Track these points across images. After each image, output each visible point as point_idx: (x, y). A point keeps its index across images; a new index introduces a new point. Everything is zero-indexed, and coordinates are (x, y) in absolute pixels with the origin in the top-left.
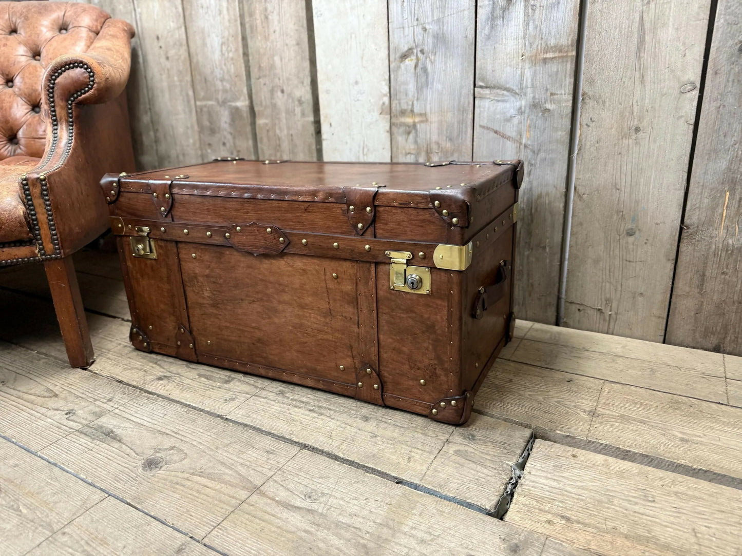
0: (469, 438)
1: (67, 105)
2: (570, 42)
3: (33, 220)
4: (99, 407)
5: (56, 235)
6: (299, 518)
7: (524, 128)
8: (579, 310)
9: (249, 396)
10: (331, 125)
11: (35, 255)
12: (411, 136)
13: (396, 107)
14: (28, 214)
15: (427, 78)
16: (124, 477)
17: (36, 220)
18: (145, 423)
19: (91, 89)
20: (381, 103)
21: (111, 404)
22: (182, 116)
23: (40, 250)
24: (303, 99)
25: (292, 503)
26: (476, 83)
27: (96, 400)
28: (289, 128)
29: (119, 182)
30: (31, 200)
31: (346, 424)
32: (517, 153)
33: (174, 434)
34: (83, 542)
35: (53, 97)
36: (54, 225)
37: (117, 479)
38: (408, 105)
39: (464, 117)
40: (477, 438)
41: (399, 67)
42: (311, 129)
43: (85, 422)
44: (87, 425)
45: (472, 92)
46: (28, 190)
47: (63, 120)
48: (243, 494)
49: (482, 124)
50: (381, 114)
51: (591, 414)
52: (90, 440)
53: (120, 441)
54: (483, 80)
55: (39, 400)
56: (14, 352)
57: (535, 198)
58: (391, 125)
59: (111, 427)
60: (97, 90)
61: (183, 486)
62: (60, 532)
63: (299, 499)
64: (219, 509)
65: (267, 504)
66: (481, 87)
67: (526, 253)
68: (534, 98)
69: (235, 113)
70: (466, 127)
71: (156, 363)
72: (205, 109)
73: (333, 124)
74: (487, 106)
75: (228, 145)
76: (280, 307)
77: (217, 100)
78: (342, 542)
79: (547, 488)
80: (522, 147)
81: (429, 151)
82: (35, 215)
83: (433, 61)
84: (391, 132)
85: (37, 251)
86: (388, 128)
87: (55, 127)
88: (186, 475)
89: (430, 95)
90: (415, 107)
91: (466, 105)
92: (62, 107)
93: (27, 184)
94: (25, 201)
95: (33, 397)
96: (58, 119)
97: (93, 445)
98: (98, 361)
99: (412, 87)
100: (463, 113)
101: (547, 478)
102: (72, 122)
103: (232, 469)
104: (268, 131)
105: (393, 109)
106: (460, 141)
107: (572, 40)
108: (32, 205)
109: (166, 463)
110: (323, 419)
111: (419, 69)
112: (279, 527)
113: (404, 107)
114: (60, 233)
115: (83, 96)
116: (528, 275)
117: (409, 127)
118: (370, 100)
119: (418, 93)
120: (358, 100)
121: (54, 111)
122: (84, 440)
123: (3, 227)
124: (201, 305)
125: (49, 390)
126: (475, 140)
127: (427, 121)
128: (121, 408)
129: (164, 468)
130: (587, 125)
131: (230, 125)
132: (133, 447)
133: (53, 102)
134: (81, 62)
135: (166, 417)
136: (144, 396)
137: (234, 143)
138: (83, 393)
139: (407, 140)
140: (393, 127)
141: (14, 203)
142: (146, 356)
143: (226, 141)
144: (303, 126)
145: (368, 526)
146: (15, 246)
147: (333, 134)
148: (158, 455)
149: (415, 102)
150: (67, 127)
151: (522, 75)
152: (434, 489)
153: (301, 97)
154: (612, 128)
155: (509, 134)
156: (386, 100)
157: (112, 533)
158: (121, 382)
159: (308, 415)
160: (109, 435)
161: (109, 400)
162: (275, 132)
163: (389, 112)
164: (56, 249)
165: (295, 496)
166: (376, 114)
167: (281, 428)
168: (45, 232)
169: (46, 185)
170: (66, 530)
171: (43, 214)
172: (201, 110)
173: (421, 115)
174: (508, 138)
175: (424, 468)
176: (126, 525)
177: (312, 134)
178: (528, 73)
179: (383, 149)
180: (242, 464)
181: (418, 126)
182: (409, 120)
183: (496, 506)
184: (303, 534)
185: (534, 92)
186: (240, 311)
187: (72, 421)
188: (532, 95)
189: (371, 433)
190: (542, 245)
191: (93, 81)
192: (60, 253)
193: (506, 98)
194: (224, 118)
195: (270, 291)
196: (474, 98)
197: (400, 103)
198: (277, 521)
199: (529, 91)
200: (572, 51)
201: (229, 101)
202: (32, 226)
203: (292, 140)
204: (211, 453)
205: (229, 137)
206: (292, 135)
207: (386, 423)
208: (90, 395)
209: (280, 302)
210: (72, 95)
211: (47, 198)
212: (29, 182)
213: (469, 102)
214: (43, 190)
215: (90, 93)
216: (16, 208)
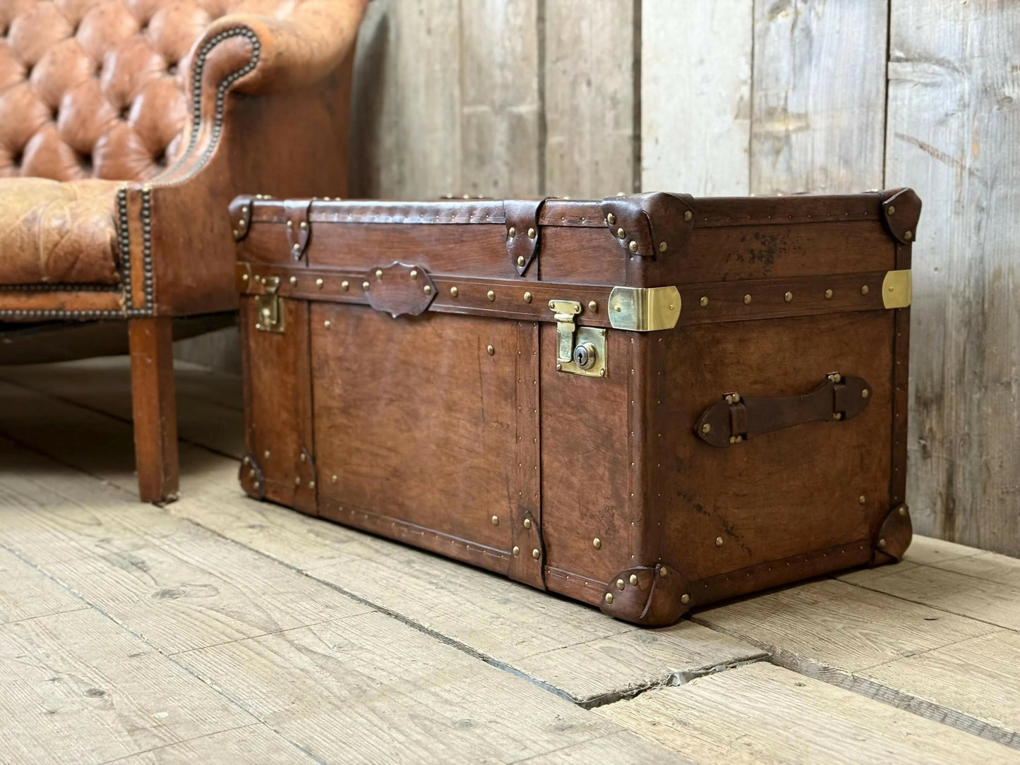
0: (645, 641)
1: (216, 94)
3: (125, 253)
4: (147, 540)
5: (150, 278)
6: (307, 659)
7: (968, 137)
9: (358, 558)
10: (657, 141)
11: (118, 308)
12: (781, 158)
13: (760, 104)
14: (119, 243)
15: (811, 47)
16: (123, 598)
17: (128, 253)
18: (193, 562)
19: (252, 68)
20: (737, 97)
21: (164, 540)
22: (440, 134)
23: (128, 300)
24: (619, 96)
25: (311, 648)
26: (891, 52)
28: (593, 150)
29: (251, 207)
30: (125, 222)
31: (469, 601)
32: (957, 186)
33: (219, 575)
34: (32, 633)
35: (199, 81)
36: (150, 263)
37: (115, 599)
38: (779, 99)
39: (870, 118)
40: (659, 642)
41: (767, 29)
42: (628, 150)
43: (116, 551)
44: (116, 554)
45: (883, 70)
46: (124, 207)
47: (209, 116)
48: (257, 632)
49: (899, 130)
50: (737, 117)
51: (909, 654)
52: (109, 565)
53: (146, 571)
54: (901, 47)
55: (74, 525)
56: (77, 480)
57: (988, 277)
58: (753, 136)
59: (145, 558)
60: (263, 71)
61: (189, 615)
62: (14, 622)
63: (323, 647)
64: (214, 638)
65: (278, 644)
66: (899, 60)
67: (976, 396)
68: (984, 76)
69: (517, 124)
70: (873, 139)
71: (261, 513)
72: (474, 121)
73: (660, 139)
74: (907, 96)
75: (501, 184)
76: (423, 410)
77: (492, 103)
78: (338, 684)
79: (700, 698)
80: (966, 174)
82: (127, 245)
83: (820, 14)
84: (750, 151)
85: (121, 302)
86: (746, 144)
87: (196, 127)
88: (201, 608)
89: (814, 77)
90: (789, 102)
91: (873, 95)
92: (209, 97)
93: (124, 199)
94: (119, 223)
95: (67, 522)
96: (202, 116)
97: (109, 570)
99: (785, 65)
100: (868, 111)
102: (221, 120)
103: (264, 612)
104: (562, 156)
105: (756, 107)
106: (862, 165)
108: (126, 230)
109: (185, 596)
110: (439, 593)
111: (797, 32)
112: (272, 662)
113: (773, 102)
114: (158, 278)
115: (241, 80)
116: (981, 446)
117: (779, 140)
118: (720, 94)
119: (795, 75)
120: (702, 94)
121: (198, 102)
122: (101, 564)
123: (81, 256)
125: (95, 519)
126: (888, 162)
127: (807, 127)
128: (174, 545)
129: (179, 599)
131: (509, 149)
132: (157, 578)
133: (199, 88)
134: (245, 27)
135: (225, 560)
136: (213, 539)
137: (511, 181)
138: (135, 526)
139: (774, 165)
140: (754, 141)
141: (102, 224)
144: (616, 146)
145: (386, 679)
146: (95, 290)
147: (659, 158)
148: (183, 588)
149: (790, 94)
151: (964, 34)
152: (523, 670)
153: (616, 92)
155: (942, 148)
156: (745, 91)
157: (70, 632)
159: (421, 586)
160: (138, 565)
161: (165, 537)
162: (573, 158)
163: (748, 114)
164: (148, 301)
165: (321, 644)
166: (729, 118)
168: (136, 272)
169: (148, 201)
170: (22, 623)
171: (138, 245)
172: (469, 121)
173: (799, 116)
174: (942, 157)
175: (533, 653)
176: (92, 630)
177: (628, 161)
178: (974, 30)
179: (738, 183)
180: (281, 610)
181: (793, 138)
182: (778, 127)
183: (591, 699)
184: (298, 671)
185: (983, 65)
186: (374, 420)
187: (103, 548)
188: (980, 72)
189: (496, 614)
190: (1004, 380)
191: (257, 56)
192: (151, 308)
193: (939, 79)
194: (500, 133)
195: (413, 380)
196: (887, 81)
197: (766, 96)
198: (278, 657)
199: (976, 62)
201: (511, 105)
202: (122, 262)
203: (597, 172)
204: (252, 596)
205: (504, 170)
206: (597, 163)
208: (144, 529)
209: (422, 401)
210: (225, 78)
211: (147, 221)
212: (128, 196)
213: (878, 89)
214: (144, 209)
215: (252, 74)
216: (103, 230)
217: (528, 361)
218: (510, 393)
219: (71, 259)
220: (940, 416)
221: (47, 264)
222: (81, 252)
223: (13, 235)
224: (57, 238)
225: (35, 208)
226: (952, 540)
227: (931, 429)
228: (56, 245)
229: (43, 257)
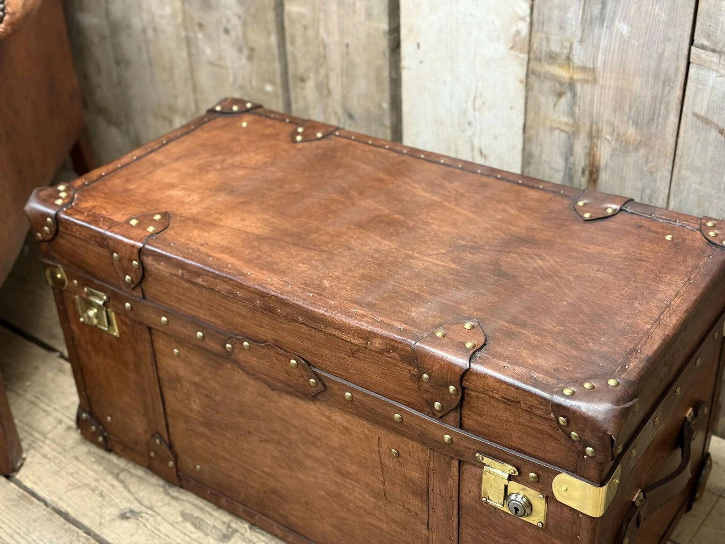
10: (418, 46)
12: (564, 101)
13: (540, 44)
15: (603, 8)
20: (513, 30)
26: (695, 37)
28: (342, 32)
29: (56, 218)
38: (562, 47)
39: (666, 91)
42: (384, 43)
45: (685, 52)
49: (697, 110)
50: (512, 48)
54: (708, 37)
58: (529, 73)
66: (703, 47)
71: (117, 477)
73: (422, 45)
74: (710, 83)
75: (233, 34)
76: (308, 462)
81: (594, 134)
84: (528, 87)
86: (522, 75)
89: (606, 40)
90: (574, 52)
91: (671, 71)
98: (29, 459)
100: (664, 83)
104: (305, 28)
105: (535, 46)
106: (653, 130)
113: (556, 48)
117: (561, 84)
118: (493, 21)
119: (583, 30)
120: (471, 15)
124: (187, 419)
126: (681, 135)
127: (595, 81)
137: (245, 35)
139: (555, 105)
140: (532, 78)
142: (103, 458)
143: (230, 26)
144: (369, 35)
147: (421, 62)
149: (576, 45)
156: (524, 28)
162: (318, 32)
163: (527, 49)
166: (502, 48)
173: (584, 69)
177: (384, 53)
181: (578, 87)
182: (561, 72)
186: (245, 446)
195: (294, 437)
196: (689, 63)
197: (548, 40)
203: (347, 53)
205: (235, 21)
206: (347, 45)
209: (308, 456)
213: (677, 69)
217: (444, 480)
218: (425, 494)
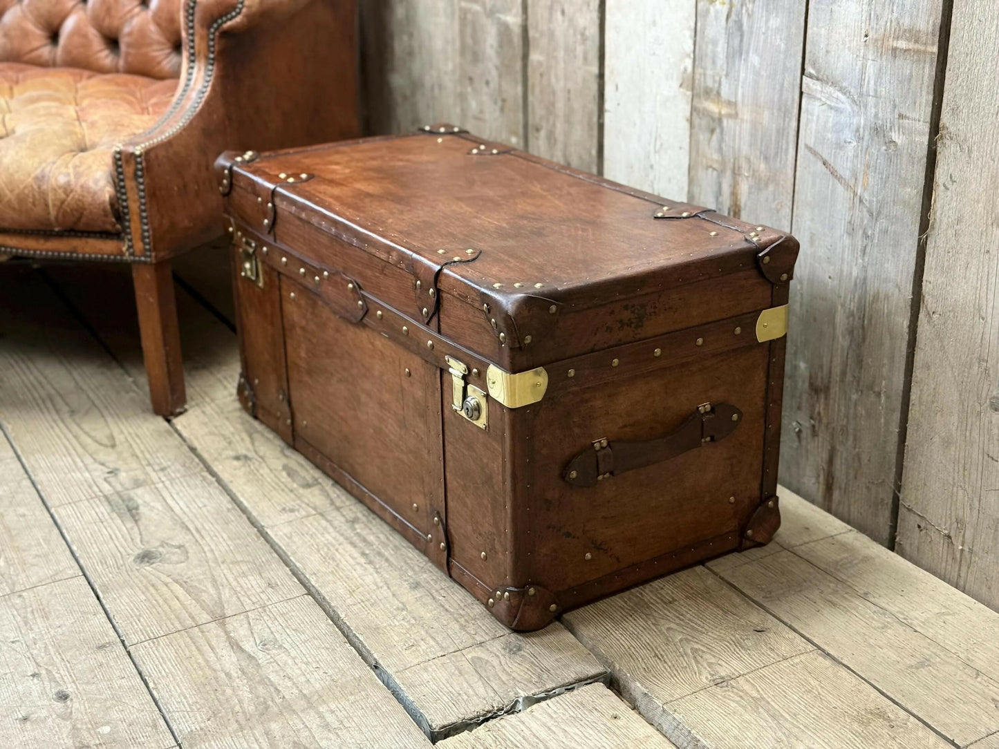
0: (511, 650)
1: (208, 35)
2: (930, 29)
3: (124, 207)
4: (147, 474)
5: (148, 231)
6: (234, 659)
7: (861, 168)
8: (919, 527)
9: (314, 512)
10: (617, 87)
11: (122, 254)
12: (715, 137)
13: (699, 80)
14: (118, 199)
15: (741, 40)
16: (110, 562)
17: (127, 207)
18: (177, 509)
19: (239, 14)
20: (682, 68)
21: (161, 474)
22: (442, 20)
23: (130, 247)
24: (587, 33)
25: (241, 644)
26: (806, 67)
27: (149, 464)
28: (566, 78)
29: (231, 171)
30: (122, 180)
31: (386, 584)
32: (850, 209)
33: (194, 532)
34: (29, 609)
35: (192, 21)
36: (146, 218)
37: (103, 562)
38: (714, 81)
39: (786, 122)
40: (522, 652)
41: (708, 11)
42: (594, 88)
43: (119, 488)
44: (118, 493)
45: (799, 81)
46: (121, 166)
47: (202, 56)
48: (205, 617)
49: (808, 143)
50: (681, 86)
51: (720, 681)
52: (109, 511)
53: (136, 521)
54: (814, 65)
55: (93, 446)
56: (109, 373)
57: (869, 298)
58: (693, 109)
59: (140, 501)
60: (247, 16)
61: (157, 590)
62: (18, 594)
63: (252, 643)
64: (169, 624)
65: (217, 636)
66: (811, 76)
67: (854, 397)
68: (876, 115)
69: (504, 30)
70: (787, 143)
71: (250, 436)
72: (469, 17)
73: (619, 87)
74: (816, 113)
75: (492, 85)
76: (363, 398)
77: (484, 6)
78: (250, 696)
79: (528, 733)
80: (857, 200)
81: (736, 172)
82: (125, 201)
83: (750, 12)
84: (691, 122)
85: (124, 249)
86: (688, 114)
87: (192, 64)
88: (169, 580)
89: (743, 73)
90: (722, 87)
92: (202, 38)
93: (120, 159)
94: (117, 180)
95: (88, 441)
96: (197, 54)
97: (107, 517)
98: (190, 412)
99: (721, 49)
100: (784, 116)
101: (544, 725)
102: (213, 59)
103: (217, 588)
104: (541, 75)
105: (697, 82)
106: (778, 164)
107: (934, 25)
108: (123, 187)
109: (160, 561)
110: (366, 569)
111: (731, 23)
112: (207, 661)
113: (710, 83)
114: (154, 230)
115: (229, 23)
116: (855, 440)
117: (713, 120)
118: (669, 59)
119: (728, 63)
120: (654, 54)
121: (193, 41)
122: (103, 509)
123: (85, 213)
124: (298, 368)
125: (112, 437)
126: (798, 168)
127: (736, 116)
128: (167, 483)
129: (154, 565)
130: (944, 185)
131: (498, 53)
132: (143, 533)
135: (204, 509)
136: (202, 476)
137: (500, 85)
138: (142, 452)
139: (710, 140)
140: (695, 115)
141: (102, 183)
142: (248, 421)
143: (490, 79)
144: (584, 80)
145: (289, 692)
146: (101, 237)
147: (619, 104)
148: (161, 549)
149: (723, 79)
150: (206, 67)
151: (864, 67)
152: (402, 686)
153: (585, 29)
154: (978, 202)
155: (840, 172)
156: (688, 63)
157: (58, 610)
158: (193, 450)
159: (354, 558)
160: (132, 512)
161: (163, 469)
162: (549, 79)
163: (691, 86)
164: (146, 250)
165: (252, 639)
166: (675, 84)
167: (310, 564)
168: (135, 225)
169: (141, 163)
170: (24, 594)
171: (134, 201)
172: (465, 14)
173: (729, 103)
174: (840, 178)
175: (416, 662)
176: (76, 608)
177: (594, 97)
178: (871, 70)
179: (681, 148)
180: (232, 588)
181: (725, 122)
182: (713, 108)
183: (444, 727)
184: (223, 675)
185: (876, 106)
186: (329, 389)
187: (109, 483)
188: (873, 111)
189: (403, 604)
190: (876, 389)
191: (242, 3)
192: (150, 256)
193: (841, 105)
194: (490, 41)
195: (355, 371)
196: (801, 93)
197: (705, 75)
198: (212, 655)
199: (871, 101)
200: (933, 44)
201: (499, 12)
202: (122, 214)
203: (569, 99)
204: (213, 565)
205: (494, 73)
206: (569, 91)
207: (434, 598)
208: (148, 456)
209: (363, 391)
210: (215, 21)
211: (141, 180)
212: (123, 158)
213: (793, 100)
214: (137, 170)
215: (238, 19)
216: (102, 190)
217: (433, 393)
219: (77, 215)
220: (827, 405)
221: (57, 218)
222: (85, 209)
223: (26, 191)
224: (63, 196)
225: (44, 165)
226: (829, 510)
227: (819, 413)
228: (63, 202)
229: (53, 212)
